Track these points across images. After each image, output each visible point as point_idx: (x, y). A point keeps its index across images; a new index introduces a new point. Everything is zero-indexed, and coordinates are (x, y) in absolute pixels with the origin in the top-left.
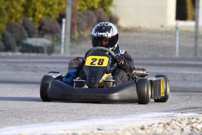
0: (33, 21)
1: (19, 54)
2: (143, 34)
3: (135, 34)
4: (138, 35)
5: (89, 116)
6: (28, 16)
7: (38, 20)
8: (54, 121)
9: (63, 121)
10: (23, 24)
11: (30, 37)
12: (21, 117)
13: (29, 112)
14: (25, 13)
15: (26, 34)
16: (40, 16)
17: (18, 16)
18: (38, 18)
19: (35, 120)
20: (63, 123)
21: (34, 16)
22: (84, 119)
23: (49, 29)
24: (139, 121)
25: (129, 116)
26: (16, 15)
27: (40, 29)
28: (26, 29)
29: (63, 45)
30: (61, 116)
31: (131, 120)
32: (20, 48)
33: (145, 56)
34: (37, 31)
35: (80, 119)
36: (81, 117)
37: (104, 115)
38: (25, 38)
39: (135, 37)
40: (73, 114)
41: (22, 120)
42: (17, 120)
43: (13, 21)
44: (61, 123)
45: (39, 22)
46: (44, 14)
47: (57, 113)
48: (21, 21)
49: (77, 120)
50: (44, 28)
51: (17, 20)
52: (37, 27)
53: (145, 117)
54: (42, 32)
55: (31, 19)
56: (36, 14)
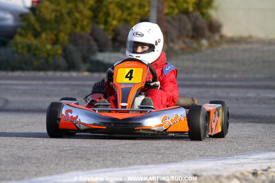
0: (106, 30)
1: (86, 74)
2: (255, 46)
3: (243, 46)
4: (248, 46)
5: (181, 158)
6: (98, 23)
7: (111, 28)
8: (134, 164)
9: (147, 164)
10: (92, 34)
11: (101, 51)
12: (89, 159)
13: (100, 151)
14: (94, 18)
15: (95, 47)
16: (115, 23)
17: (85, 22)
18: (112, 25)
19: (109, 162)
20: (147, 166)
21: (106, 23)
22: (175, 162)
24: (250, 163)
25: (236, 157)
26: (82, 21)
27: (114, 40)
28: (96, 40)
30: (142, 157)
31: (238, 162)
32: (87, 65)
33: (258, 76)
34: (110, 43)
35: (169, 162)
36: (170, 159)
37: (202, 156)
38: (94, 53)
39: (245, 50)
40: (160, 154)
41: (91, 162)
42: (85, 162)
43: (78, 29)
44: (143, 166)
45: (114, 30)
46: (119, 21)
47: (138, 152)
48: (88, 30)
49: (164, 163)
50: (119, 38)
51: (83, 28)
52: (110, 37)
53: (258, 159)
54: (117, 44)
55: (102, 27)
56: (110, 19)
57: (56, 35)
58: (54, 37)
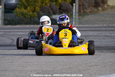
0: (56, 4)
10: (50, 7)
16: (60, 1)
21: (56, 1)
23: (65, 9)
26: (46, 1)
27: (60, 9)
28: (52, 9)
29: (74, 19)
34: (58, 10)
38: (51, 15)
45: (60, 4)
48: (48, 5)
50: (62, 8)
51: (46, 4)
52: (58, 8)
54: (61, 11)
57: (34, 8)
58: (33, 9)
